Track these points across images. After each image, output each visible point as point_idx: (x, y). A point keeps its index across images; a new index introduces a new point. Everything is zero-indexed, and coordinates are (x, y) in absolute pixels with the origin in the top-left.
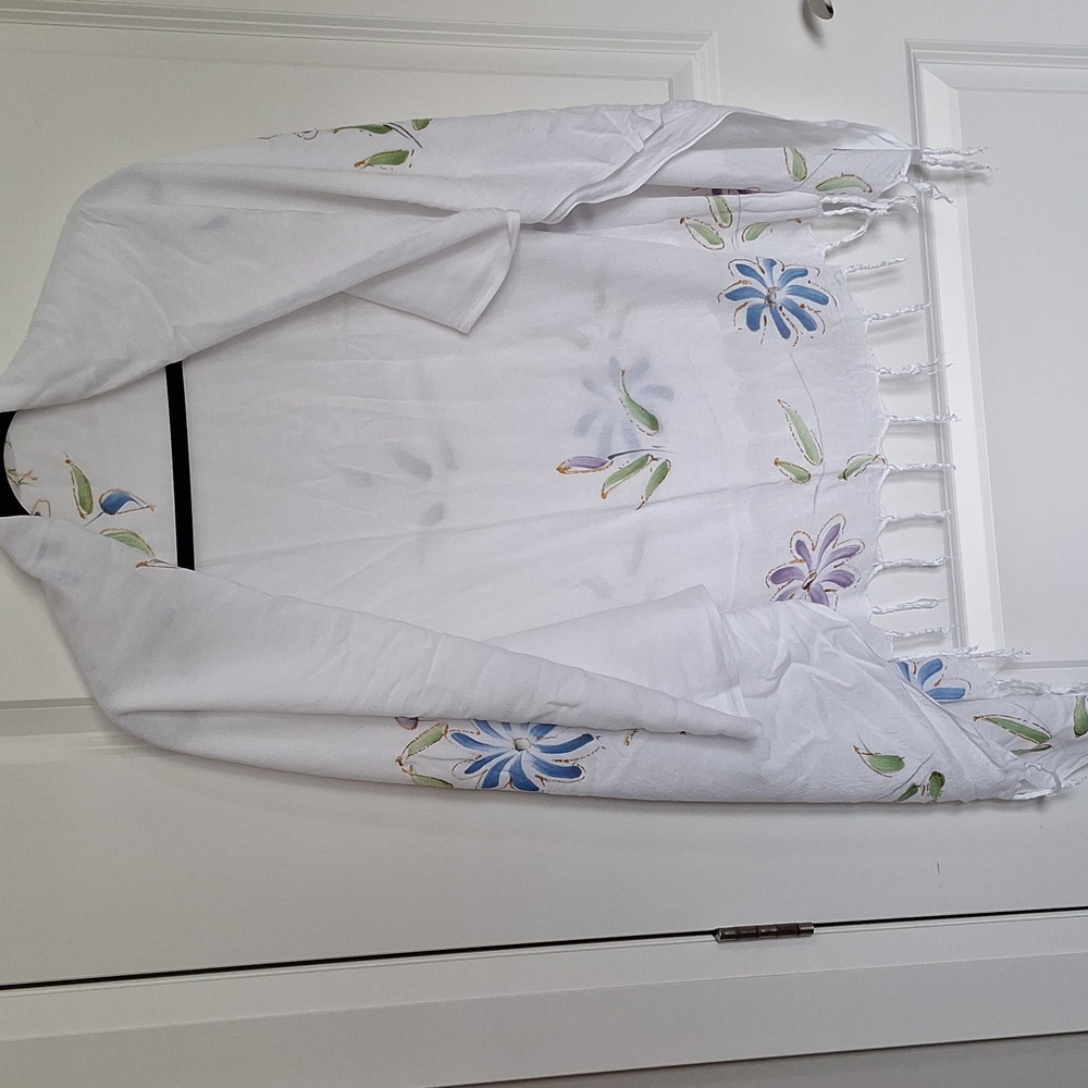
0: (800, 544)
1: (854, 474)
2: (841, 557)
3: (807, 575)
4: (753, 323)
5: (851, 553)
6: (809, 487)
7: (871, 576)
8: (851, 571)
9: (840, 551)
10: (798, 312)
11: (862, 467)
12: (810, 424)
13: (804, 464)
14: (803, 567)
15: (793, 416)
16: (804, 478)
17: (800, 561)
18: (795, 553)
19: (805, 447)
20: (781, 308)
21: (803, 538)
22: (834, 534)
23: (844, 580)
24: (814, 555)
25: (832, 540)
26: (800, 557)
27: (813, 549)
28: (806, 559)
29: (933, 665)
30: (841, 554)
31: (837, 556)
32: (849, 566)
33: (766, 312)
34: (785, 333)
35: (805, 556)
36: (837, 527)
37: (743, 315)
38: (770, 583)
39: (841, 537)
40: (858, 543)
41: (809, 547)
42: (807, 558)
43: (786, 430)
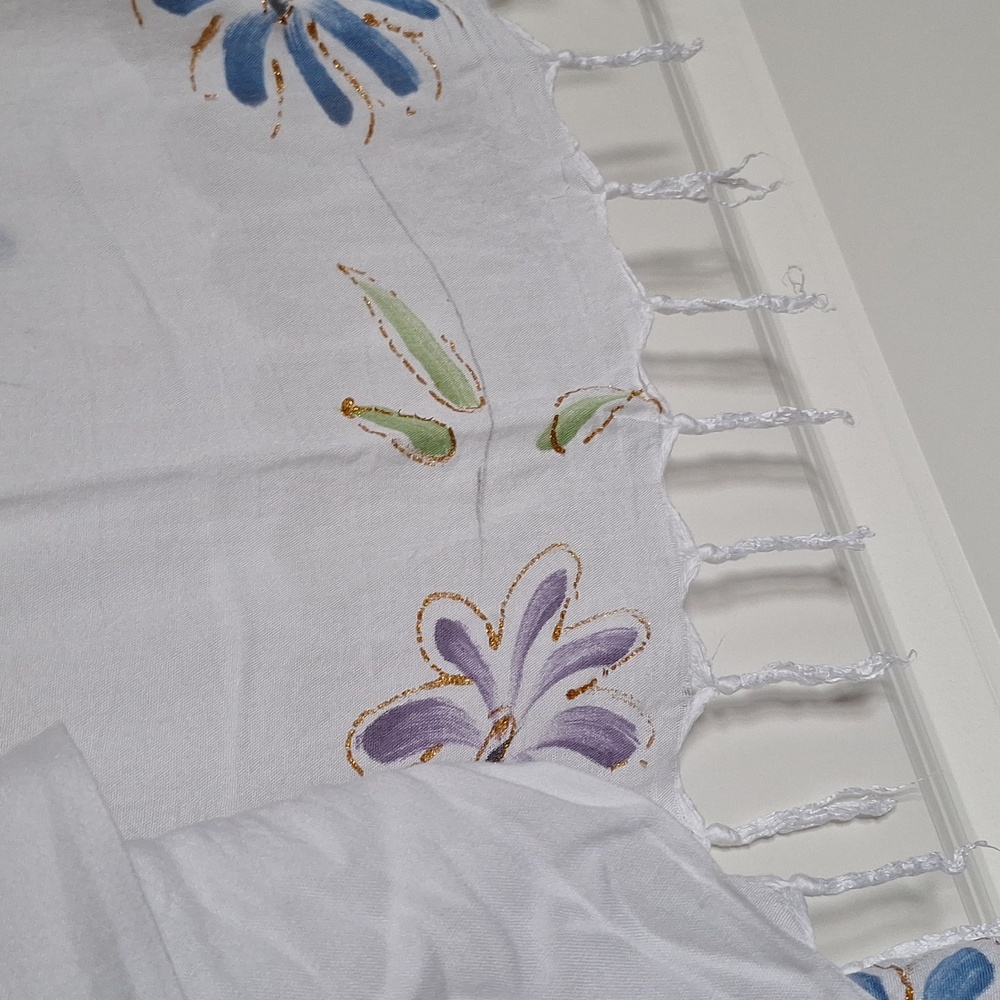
0: (449, 635)
1: (582, 434)
2: (584, 664)
3: (485, 725)
4: (246, 85)
5: (613, 652)
6: (460, 471)
7: (686, 726)
8: (621, 709)
9: (576, 645)
10: (360, 38)
11: (601, 415)
12: (436, 322)
13: (431, 410)
14: (465, 698)
15: (385, 304)
16: (437, 445)
17: (456, 680)
18: (436, 657)
19: (430, 372)
20: (312, 29)
21: (456, 612)
22: (553, 597)
23: (606, 742)
24: (499, 662)
25: (547, 615)
26: (451, 669)
27: (494, 641)
28: (473, 673)
29: (960, 971)
30: (585, 653)
31: (573, 659)
32: (613, 691)
33: (275, 48)
34: (337, 107)
35: (470, 663)
36: (558, 582)
37: (213, 62)
38: (362, 757)
39: (574, 611)
40: (626, 622)
41: (478, 635)
42: (479, 672)
43: (369, 336)
